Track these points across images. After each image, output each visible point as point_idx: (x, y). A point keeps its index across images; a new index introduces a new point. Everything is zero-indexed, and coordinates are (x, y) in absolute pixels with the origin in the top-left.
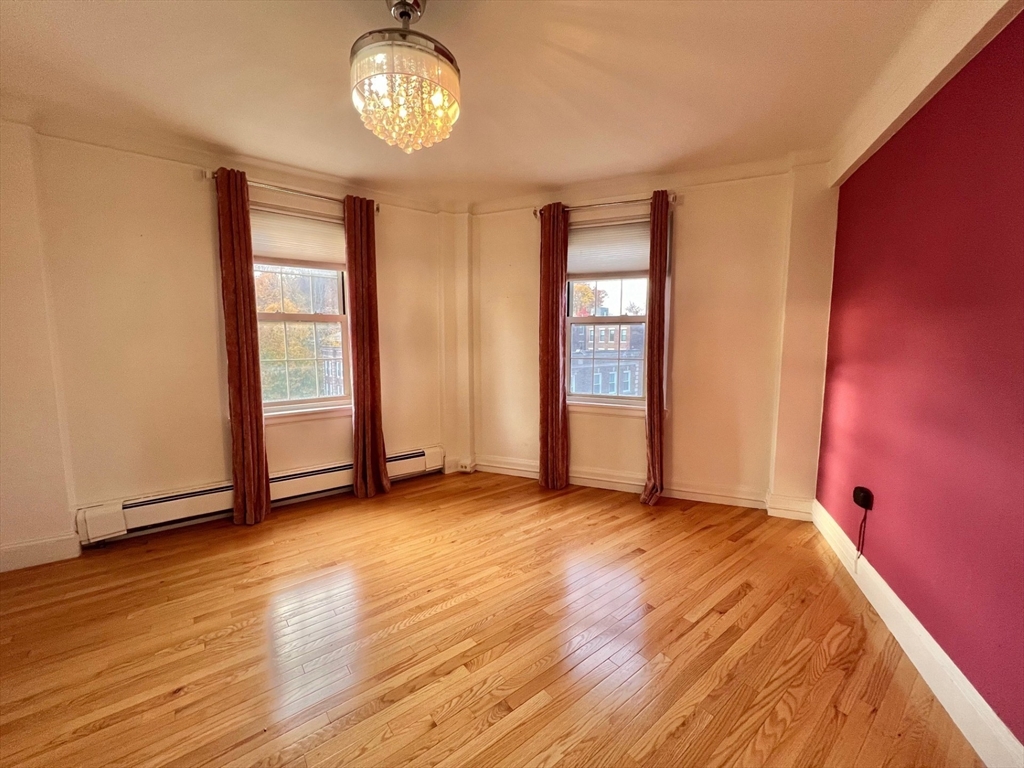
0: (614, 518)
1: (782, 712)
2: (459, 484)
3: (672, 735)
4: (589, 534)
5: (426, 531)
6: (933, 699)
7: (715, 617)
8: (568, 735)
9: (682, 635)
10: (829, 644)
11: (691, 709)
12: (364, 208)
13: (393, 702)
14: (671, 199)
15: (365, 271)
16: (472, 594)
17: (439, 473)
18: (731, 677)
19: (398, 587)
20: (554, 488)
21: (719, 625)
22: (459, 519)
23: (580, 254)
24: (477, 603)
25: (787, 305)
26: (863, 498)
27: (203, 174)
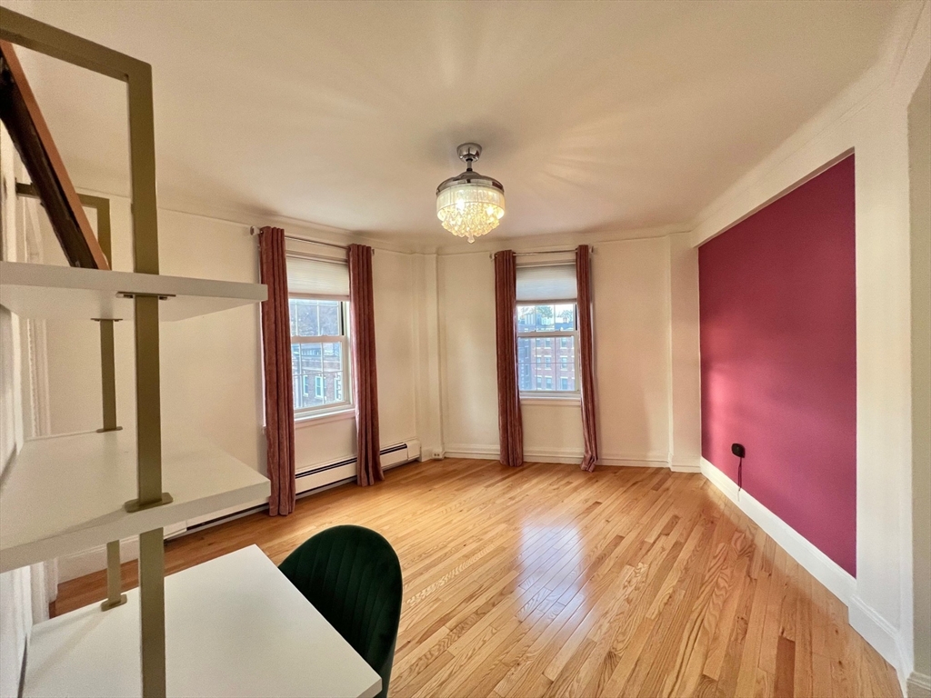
0: (569, 483)
1: (722, 583)
2: (437, 469)
3: (666, 604)
4: (557, 495)
5: (435, 505)
6: (798, 565)
7: (663, 538)
8: (607, 613)
9: (649, 551)
10: (735, 544)
11: (671, 590)
12: (365, 253)
13: (485, 614)
14: (590, 251)
15: (366, 301)
16: (497, 543)
17: (416, 461)
18: (686, 569)
19: (440, 546)
20: (515, 466)
21: (667, 542)
22: (455, 495)
23: (525, 285)
24: (504, 549)
25: (673, 322)
26: (739, 450)
27: (252, 231)
